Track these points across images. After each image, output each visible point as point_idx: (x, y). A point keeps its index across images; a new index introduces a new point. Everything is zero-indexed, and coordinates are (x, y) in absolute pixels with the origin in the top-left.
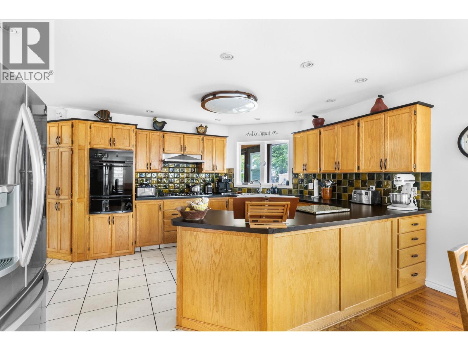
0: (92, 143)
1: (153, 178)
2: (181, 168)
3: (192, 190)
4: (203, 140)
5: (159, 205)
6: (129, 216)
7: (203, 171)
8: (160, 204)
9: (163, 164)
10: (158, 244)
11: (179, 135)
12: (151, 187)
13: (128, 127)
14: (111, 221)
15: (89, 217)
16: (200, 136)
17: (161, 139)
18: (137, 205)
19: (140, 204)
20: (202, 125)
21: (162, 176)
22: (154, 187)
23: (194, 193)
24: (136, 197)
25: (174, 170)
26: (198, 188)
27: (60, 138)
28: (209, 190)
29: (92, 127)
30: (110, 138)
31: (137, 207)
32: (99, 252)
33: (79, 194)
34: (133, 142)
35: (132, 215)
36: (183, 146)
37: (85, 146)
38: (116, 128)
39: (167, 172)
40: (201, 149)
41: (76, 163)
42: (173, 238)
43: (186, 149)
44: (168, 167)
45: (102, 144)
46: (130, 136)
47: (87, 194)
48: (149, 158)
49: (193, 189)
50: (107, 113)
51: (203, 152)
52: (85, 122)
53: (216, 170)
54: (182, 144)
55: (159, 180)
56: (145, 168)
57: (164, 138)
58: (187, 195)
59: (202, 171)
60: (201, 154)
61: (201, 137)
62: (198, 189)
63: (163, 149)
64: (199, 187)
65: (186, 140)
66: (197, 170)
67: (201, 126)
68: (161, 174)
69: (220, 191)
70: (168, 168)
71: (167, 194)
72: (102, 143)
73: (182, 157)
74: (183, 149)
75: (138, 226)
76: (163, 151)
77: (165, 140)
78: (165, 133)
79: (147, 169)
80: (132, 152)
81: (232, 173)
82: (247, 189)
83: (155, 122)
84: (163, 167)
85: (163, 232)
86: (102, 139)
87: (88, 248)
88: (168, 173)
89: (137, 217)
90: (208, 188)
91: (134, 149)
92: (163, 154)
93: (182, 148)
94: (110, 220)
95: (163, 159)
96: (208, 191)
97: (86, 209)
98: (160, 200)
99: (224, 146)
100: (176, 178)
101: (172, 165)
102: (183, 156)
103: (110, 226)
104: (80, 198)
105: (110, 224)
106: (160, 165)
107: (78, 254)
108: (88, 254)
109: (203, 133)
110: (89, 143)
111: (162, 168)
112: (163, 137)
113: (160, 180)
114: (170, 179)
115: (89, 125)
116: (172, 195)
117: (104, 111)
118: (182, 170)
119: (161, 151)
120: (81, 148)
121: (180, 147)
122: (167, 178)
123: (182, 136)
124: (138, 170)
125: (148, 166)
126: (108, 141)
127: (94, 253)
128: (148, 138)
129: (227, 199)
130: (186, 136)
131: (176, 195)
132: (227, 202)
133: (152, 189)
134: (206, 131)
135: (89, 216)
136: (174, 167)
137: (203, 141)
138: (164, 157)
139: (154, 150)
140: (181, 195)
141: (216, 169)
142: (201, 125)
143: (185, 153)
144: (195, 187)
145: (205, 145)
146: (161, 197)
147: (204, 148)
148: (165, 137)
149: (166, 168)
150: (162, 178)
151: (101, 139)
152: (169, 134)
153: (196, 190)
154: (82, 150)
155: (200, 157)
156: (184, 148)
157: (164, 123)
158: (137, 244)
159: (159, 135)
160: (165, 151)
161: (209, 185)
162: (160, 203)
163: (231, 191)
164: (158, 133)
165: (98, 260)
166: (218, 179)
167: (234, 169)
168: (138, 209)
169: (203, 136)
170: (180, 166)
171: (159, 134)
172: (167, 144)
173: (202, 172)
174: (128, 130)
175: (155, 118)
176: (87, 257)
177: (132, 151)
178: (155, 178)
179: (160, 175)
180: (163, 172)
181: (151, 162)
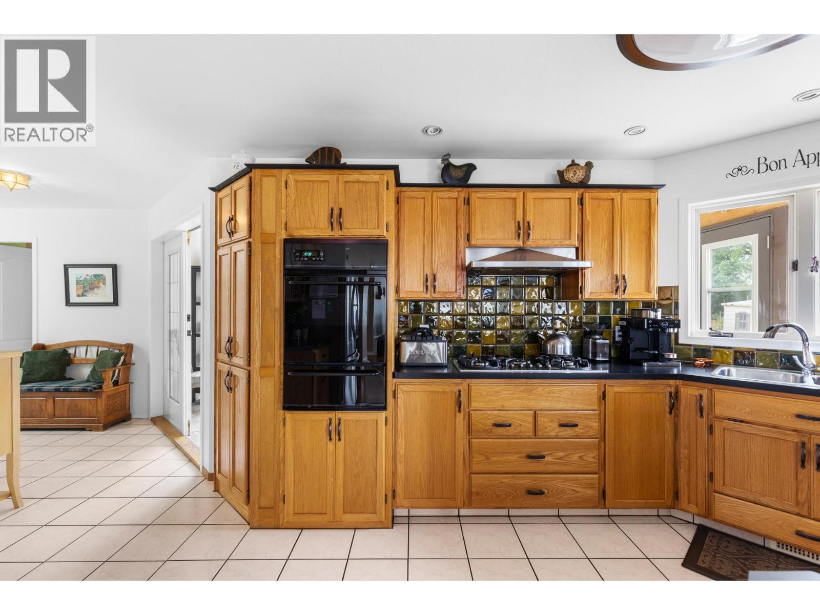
0: (289, 224)
1: (443, 314)
2: (513, 287)
3: (547, 351)
4: (581, 201)
5: (457, 393)
6: (377, 421)
7: (581, 293)
8: (459, 391)
9: (467, 277)
10: (456, 508)
11: (512, 194)
12: (435, 338)
13: (374, 176)
14: (334, 433)
15: (283, 417)
16: (573, 190)
17: (463, 207)
18: (399, 390)
19: (405, 388)
20: (576, 162)
21: (466, 310)
22: (443, 341)
23: (556, 360)
24: (399, 366)
25: (494, 293)
26: (564, 343)
27: (232, 219)
28: (598, 350)
29: (289, 182)
30: (332, 210)
31: (400, 395)
32: (306, 511)
33: (263, 358)
34: (389, 215)
35: (386, 418)
36: (521, 224)
37: (275, 234)
38: (347, 182)
39: (477, 298)
40: (576, 231)
41: (256, 278)
42: (497, 496)
43: (531, 232)
44: (479, 286)
45: (313, 227)
46: (380, 199)
47: (280, 357)
48: (432, 262)
49: (549, 346)
50: (333, 155)
51: (581, 239)
52: (276, 171)
53: (624, 290)
54: (520, 218)
55: (457, 319)
56: (421, 289)
57: (468, 204)
58: (538, 368)
59: (580, 296)
60: (577, 244)
61: (575, 195)
62: (565, 348)
63: (468, 235)
64: (568, 343)
65: (532, 206)
66: (558, 293)
67: (573, 164)
68: (463, 303)
69: (632, 355)
70: (479, 289)
71: (479, 362)
72: (313, 224)
73: (519, 255)
74: (521, 232)
75: (401, 451)
76: (468, 240)
77: (472, 211)
78: (474, 190)
79: (425, 291)
80: (386, 242)
81: (669, 299)
82: (736, 352)
83: (447, 168)
84: (468, 286)
85: (468, 472)
86: (313, 212)
87: (281, 497)
88: (478, 301)
89: (399, 426)
90: (595, 344)
91: (391, 237)
92: (467, 250)
93: (519, 228)
94: (333, 428)
95: (467, 263)
96: (595, 354)
97: (277, 394)
98: (459, 381)
99: (650, 216)
100: (502, 314)
101: (491, 280)
102: (521, 252)
103: (331, 446)
104: (266, 367)
105: (330, 439)
106: (460, 279)
107: (260, 508)
108: (281, 513)
109: (581, 182)
110: (283, 226)
111: (465, 289)
112: (467, 202)
113: (458, 321)
114: (484, 318)
115: (283, 180)
116: (493, 364)
117: (327, 150)
118: (516, 293)
119: (462, 241)
120: (267, 240)
121: (513, 227)
122: (478, 314)
123: (518, 194)
124: (402, 295)
125: (429, 284)
126: (326, 218)
127: (296, 512)
128: (428, 208)
129: (670, 386)
130: (531, 195)
131: (503, 367)
132: (671, 396)
133: (441, 344)
134: (588, 176)
135: (285, 414)
136: (496, 286)
137: (582, 204)
138: (471, 257)
139: (444, 237)
140: (519, 367)
141: (625, 287)
142: (573, 161)
143: (530, 243)
144: (555, 341)
145: (588, 217)
146: (462, 371)
147: (585, 228)
148: (472, 202)
149: (476, 288)
150: (464, 315)
151: (311, 214)
152: (482, 193)
153: (560, 352)
154: (269, 244)
155: (572, 253)
156: (523, 229)
157: (471, 168)
158: (398, 501)
159: (457, 198)
160: (473, 242)
161: (598, 337)
162: (461, 387)
163: (675, 356)
164: (454, 193)
165: (304, 531)
166: (622, 319)
167: (677, 287)
168: (400, 402)
169: (581, 190)
170: (512, 283)
171: (456, 195)
172: (477, 221)
173: (578, 298)
174: (375, 182)
175: (446, 158)
176: (279, 520)
177: (385, 240)
178: (448, 314)
179: (460, 307)
180: (466, 300)
181: (435, 272)
